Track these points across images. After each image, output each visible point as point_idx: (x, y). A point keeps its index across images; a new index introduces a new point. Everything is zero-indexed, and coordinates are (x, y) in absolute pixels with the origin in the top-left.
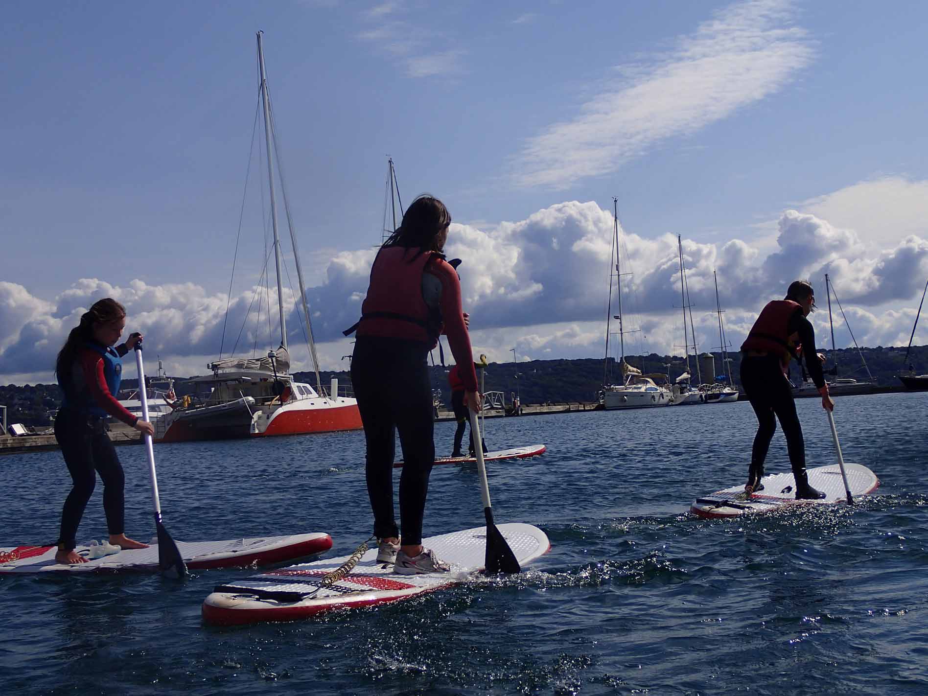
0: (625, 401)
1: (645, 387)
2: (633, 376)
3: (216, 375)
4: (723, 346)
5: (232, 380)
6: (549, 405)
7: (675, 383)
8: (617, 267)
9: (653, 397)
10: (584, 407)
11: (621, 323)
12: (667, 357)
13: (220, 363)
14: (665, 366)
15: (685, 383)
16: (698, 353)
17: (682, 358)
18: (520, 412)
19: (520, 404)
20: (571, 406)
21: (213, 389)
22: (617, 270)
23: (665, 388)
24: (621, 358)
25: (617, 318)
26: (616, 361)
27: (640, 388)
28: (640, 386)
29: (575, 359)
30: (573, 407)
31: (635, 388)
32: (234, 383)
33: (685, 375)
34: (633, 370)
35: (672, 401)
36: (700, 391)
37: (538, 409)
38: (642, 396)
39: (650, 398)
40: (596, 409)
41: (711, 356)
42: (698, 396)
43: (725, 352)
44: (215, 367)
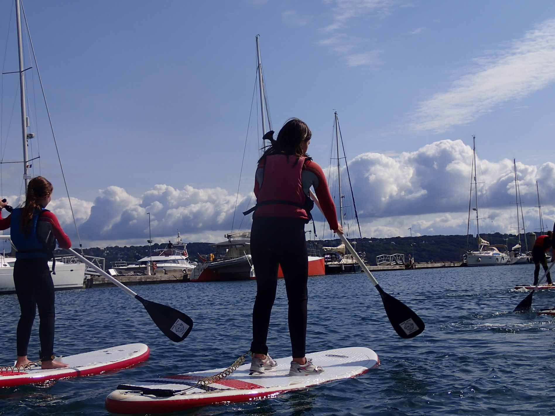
0: (480, 261)
1: (492, 253)
2: (485, 246)
3: (230, 241)
4: (542, 228)
5: (239, 244)
6: (432, 263)
7: (512, 251)
8: (475, 178)
9: (497, 259)
10: (454, 264)
11: (477, 213)
12: (506, 235)
13: (232, 234)
14: (505, 240)
15: (518, 251)
16: (526, 233)
17: (515, 235)
18: (414, 267)
19: (414, 262)
20: (446, 264)
21: (227, 250)
22: (475, 180)
23: (505, 254)
24: (477, 235)
25: (474, 209)
26: (474, 237)
27: (489, 253)
28: (489, 252)
29: (449, 235)
30: (447, 264)
31: (486, 253)
32: (240, 246)
33: (517, 246)
34: (484, 242)
35: (509, 262)
36: (527, 256)
37: (425, 265)
38: (491, 258)
39: (495, 259)
40: (462, 266)
41: (534, 234)
42: (526, 259)
43: (543, 232)
44: (229, 237)
